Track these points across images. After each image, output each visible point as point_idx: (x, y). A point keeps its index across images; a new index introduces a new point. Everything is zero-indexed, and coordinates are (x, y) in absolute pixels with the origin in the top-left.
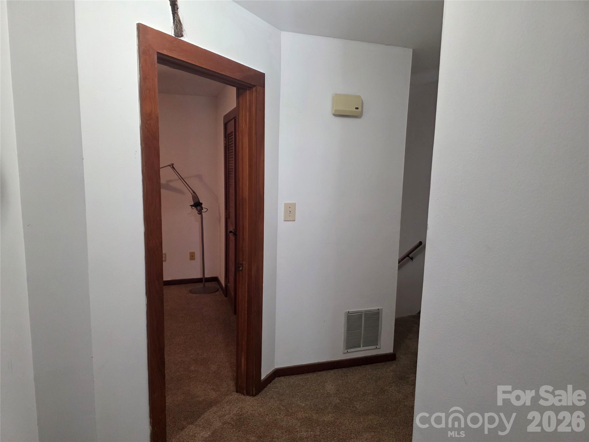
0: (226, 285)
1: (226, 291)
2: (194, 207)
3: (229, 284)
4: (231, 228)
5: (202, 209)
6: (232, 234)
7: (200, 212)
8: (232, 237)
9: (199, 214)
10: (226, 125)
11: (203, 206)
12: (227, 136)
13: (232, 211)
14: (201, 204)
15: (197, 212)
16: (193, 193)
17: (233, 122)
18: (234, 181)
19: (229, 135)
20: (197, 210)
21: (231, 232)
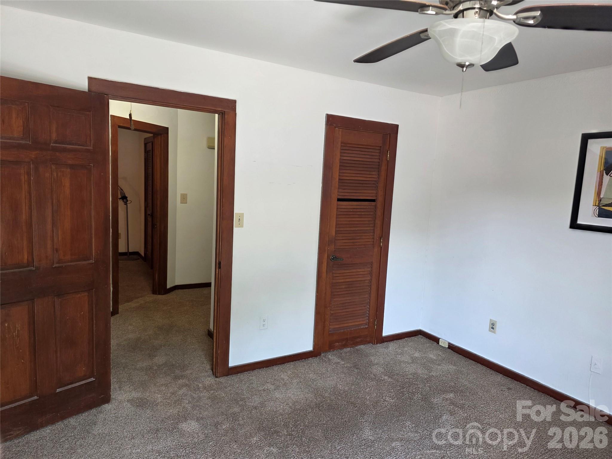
0: (145, 254)
1: (145, 259)
2: (121, 200)
3: (148, 253)
4: (149, 212)
5: (127, 201)
6: (149, 216)
7: (126, 203)
8: (150, 219)
9: (125, 205)
10: (145, 145)
11: (128, 199)
12: (146, 152)
13: (150, 201)
14: (127, 197)
15: (124, 203)
16: (121, 190)
17: (151, 144)
18: (151, 182)
19: (148, 151)
20: (123, 201)
21: (149, 215)
